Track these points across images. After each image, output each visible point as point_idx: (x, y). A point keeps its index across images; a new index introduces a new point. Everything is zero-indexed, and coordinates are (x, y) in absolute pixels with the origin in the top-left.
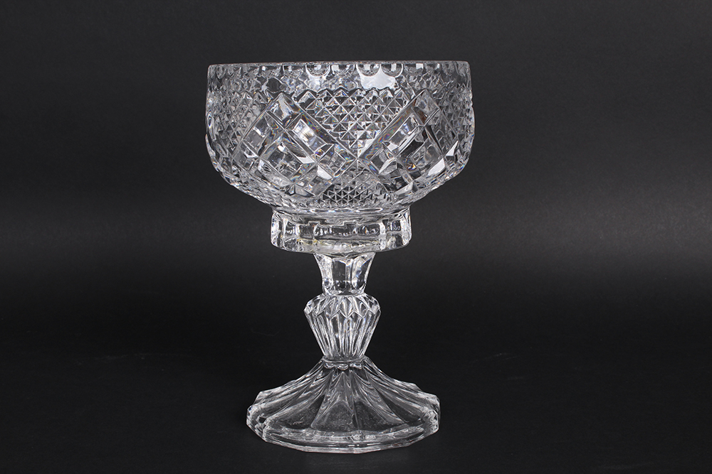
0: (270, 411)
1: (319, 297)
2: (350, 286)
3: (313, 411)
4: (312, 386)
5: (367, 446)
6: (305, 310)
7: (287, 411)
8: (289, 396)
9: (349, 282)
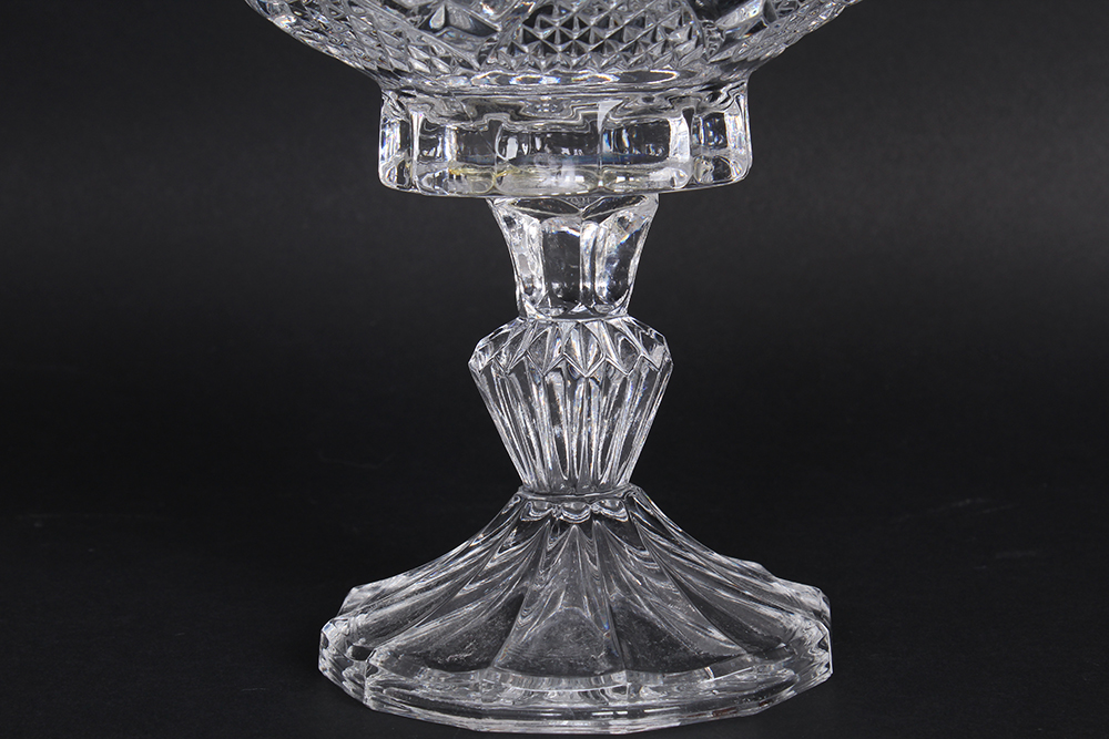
0: (383, 631)
1: (506, 328)
2: (590, 296)
3: (500, 626)
4: (489, 565)
5: (644, 715)
6: (472, 361)
7: (424, 630)
8: (429, 594)
9: (588, 285)
